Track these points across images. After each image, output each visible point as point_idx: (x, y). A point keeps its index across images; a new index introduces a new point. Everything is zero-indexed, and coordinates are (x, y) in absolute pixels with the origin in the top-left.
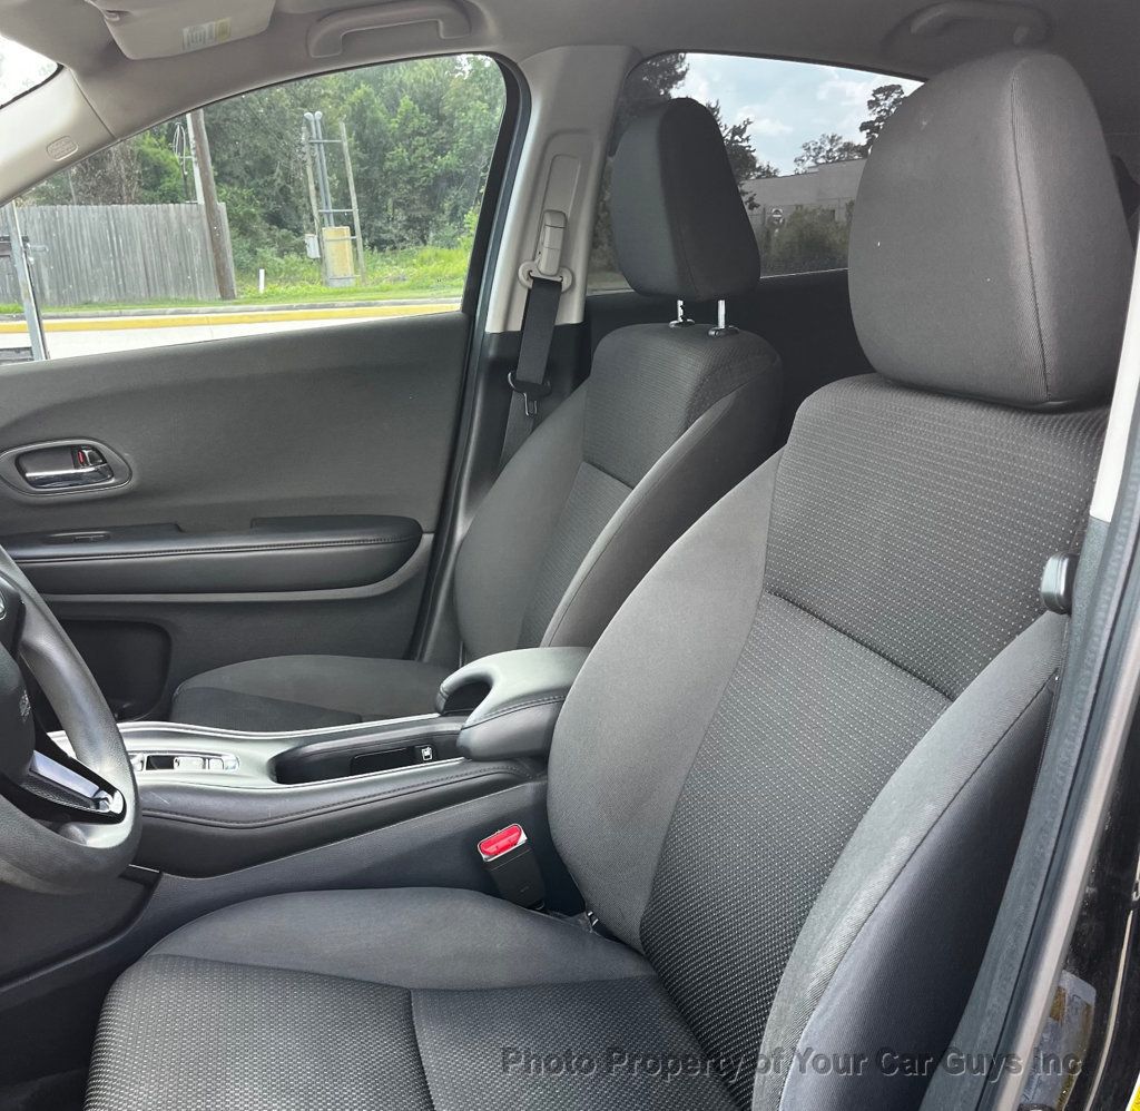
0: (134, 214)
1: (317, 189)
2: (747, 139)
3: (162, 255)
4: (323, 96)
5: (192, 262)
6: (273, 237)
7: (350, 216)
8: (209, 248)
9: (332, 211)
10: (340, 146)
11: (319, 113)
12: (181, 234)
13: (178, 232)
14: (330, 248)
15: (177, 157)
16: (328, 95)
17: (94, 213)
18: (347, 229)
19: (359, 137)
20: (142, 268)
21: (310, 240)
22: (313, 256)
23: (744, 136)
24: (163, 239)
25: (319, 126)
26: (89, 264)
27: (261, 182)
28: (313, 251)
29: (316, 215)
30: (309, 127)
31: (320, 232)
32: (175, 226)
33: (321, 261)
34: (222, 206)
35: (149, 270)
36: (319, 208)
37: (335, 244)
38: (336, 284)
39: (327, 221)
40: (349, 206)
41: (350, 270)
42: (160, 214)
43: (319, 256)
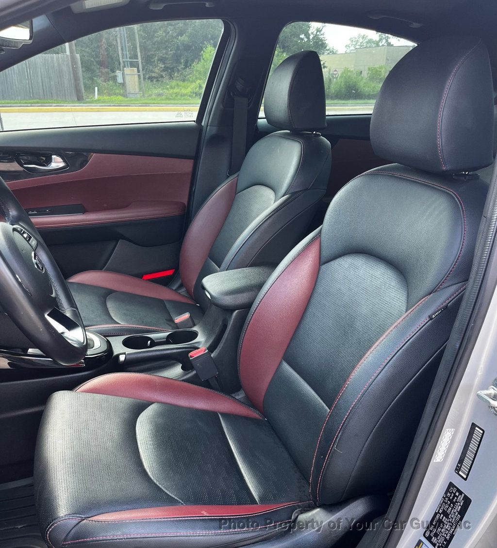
0: (37, 59)
1: (122, 50)
2: (323, 35)
3: (50, 78)
5: (64, 82)
6: (102, 72)
7: (137, 63)
8: (72, 75)
9: (129, 60)
12: (59, 68)
13: (57, 68)
14: (127, 78)
18: (135, 69)
20: (41, 84)
21: (119, 74)
22: (120, 82)
24: (51, 71)
26: (17, 82)
27: (96, 45)
28: (120, 80)
29: (122, 62)
31: (123, 70)
32: (56, 65)
33: (123, 85)
34: (78, 56)
35: (44, 85)
36: (123, 58)
37: (130, 76)
38: (131, 96)
39: (126, 65)
40: (138, 59)
41: (137, 90)
42: (50, 59)
43: (123, 82)
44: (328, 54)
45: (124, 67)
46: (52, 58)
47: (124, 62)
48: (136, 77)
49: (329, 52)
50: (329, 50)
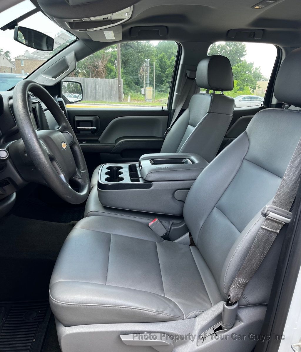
0: (101, 81)
1: (146, 78)
2: (260, 71)
3: (106, 91)
4: (152, 55)
5: (113, 93)
6: (136, 88)
7: (153, 85)
8: (118, 90)
9: (149, 83)
10: (153, 67)
11: (149, 60)
12: (112, 86)
13: (111, 86)
14: (147, 92)
15: (114, 67)
16: (153, 55)
17: (92, 80)
18: (152, 88)
19: (160, 65)
20: (101, 93)
21: (143, 90)
22: (143, 94)
23: (259, 70)
24: (107, 87)
25: (148, 62)
26: (90, 92)
27: (135, 74)
28: (143, 93)
29: (145, 83)
30: (146, 63)
31: (145, 88)
32: (110, 84)
33: (144, 95)
34: (122, 80)
35: (103, 93)
36: (146, 82)
37: (149, 91)
38: (148, 101)
39: (147, 85)
40: (153, 82)
41: (151, 98)
42: (107, 81)
43: (144, 94)
44: (263, 80)
45: (146, 86)
46: (109, 81)
47: (146, 84)
48: (152, 91)
49: (263, 79)
50: (263, 78)
